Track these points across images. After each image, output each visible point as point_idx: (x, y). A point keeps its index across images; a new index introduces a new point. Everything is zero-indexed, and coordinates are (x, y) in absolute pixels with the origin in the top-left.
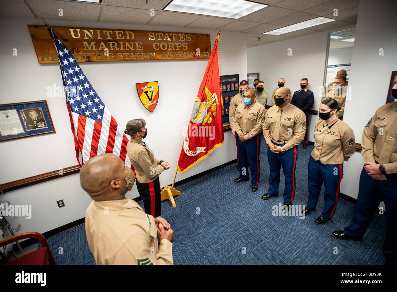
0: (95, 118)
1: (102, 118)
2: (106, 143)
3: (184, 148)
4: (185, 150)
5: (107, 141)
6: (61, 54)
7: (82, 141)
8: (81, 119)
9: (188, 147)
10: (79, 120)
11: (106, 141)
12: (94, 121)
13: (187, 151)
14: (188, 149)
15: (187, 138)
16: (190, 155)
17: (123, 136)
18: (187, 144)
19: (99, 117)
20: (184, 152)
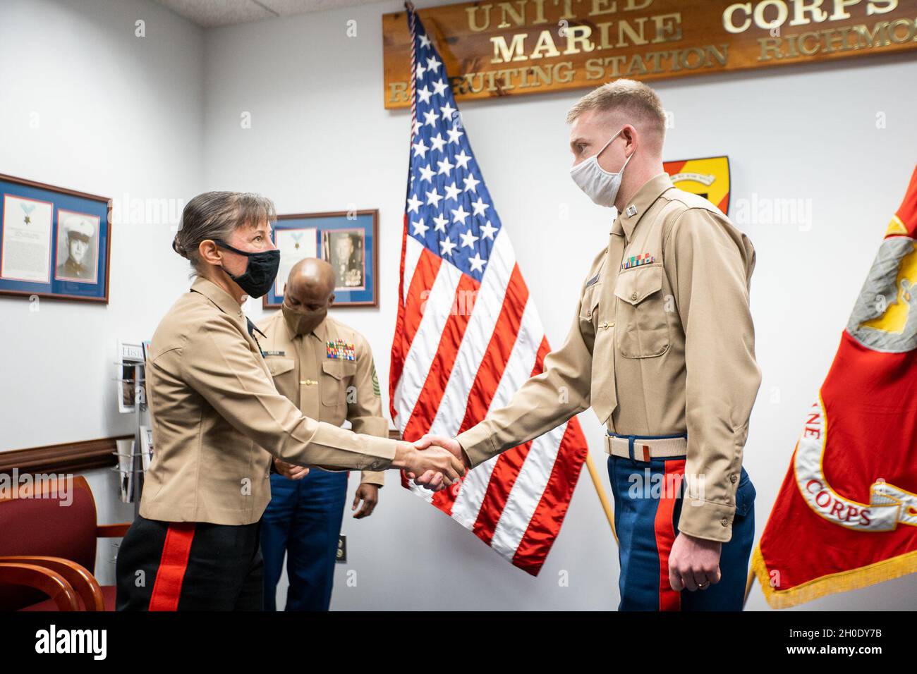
0: (465, 266)
1: (484, 267)
2: (480, 359)
3: (797, 465)
4: (800, 476)
5: (484, 352)
6: (420, 71)
7: (410, 332)
8: (426, 263)
9: (819, 466)
10: (420, 263)
11: (480, 352)
12: (460, 273)
13: (815, 487)
14: (820, 476)
15: (817, 416)
16: (825, 512)
17: (539, 345)
18: (813, 450)
19: (476, 263)
20: (797, 492)
